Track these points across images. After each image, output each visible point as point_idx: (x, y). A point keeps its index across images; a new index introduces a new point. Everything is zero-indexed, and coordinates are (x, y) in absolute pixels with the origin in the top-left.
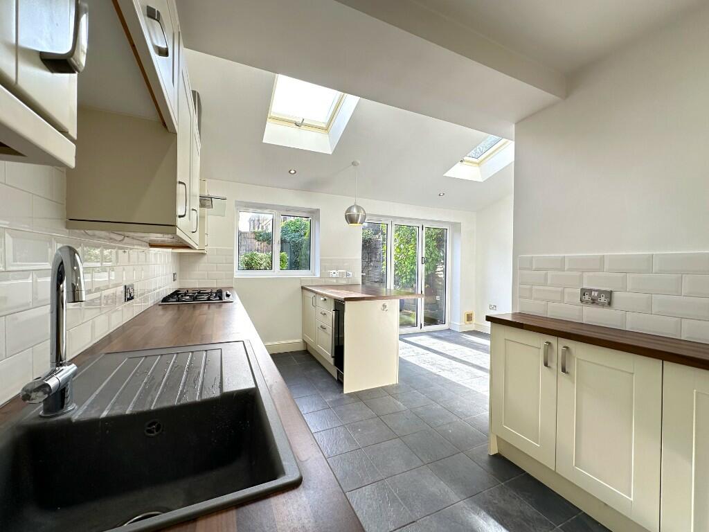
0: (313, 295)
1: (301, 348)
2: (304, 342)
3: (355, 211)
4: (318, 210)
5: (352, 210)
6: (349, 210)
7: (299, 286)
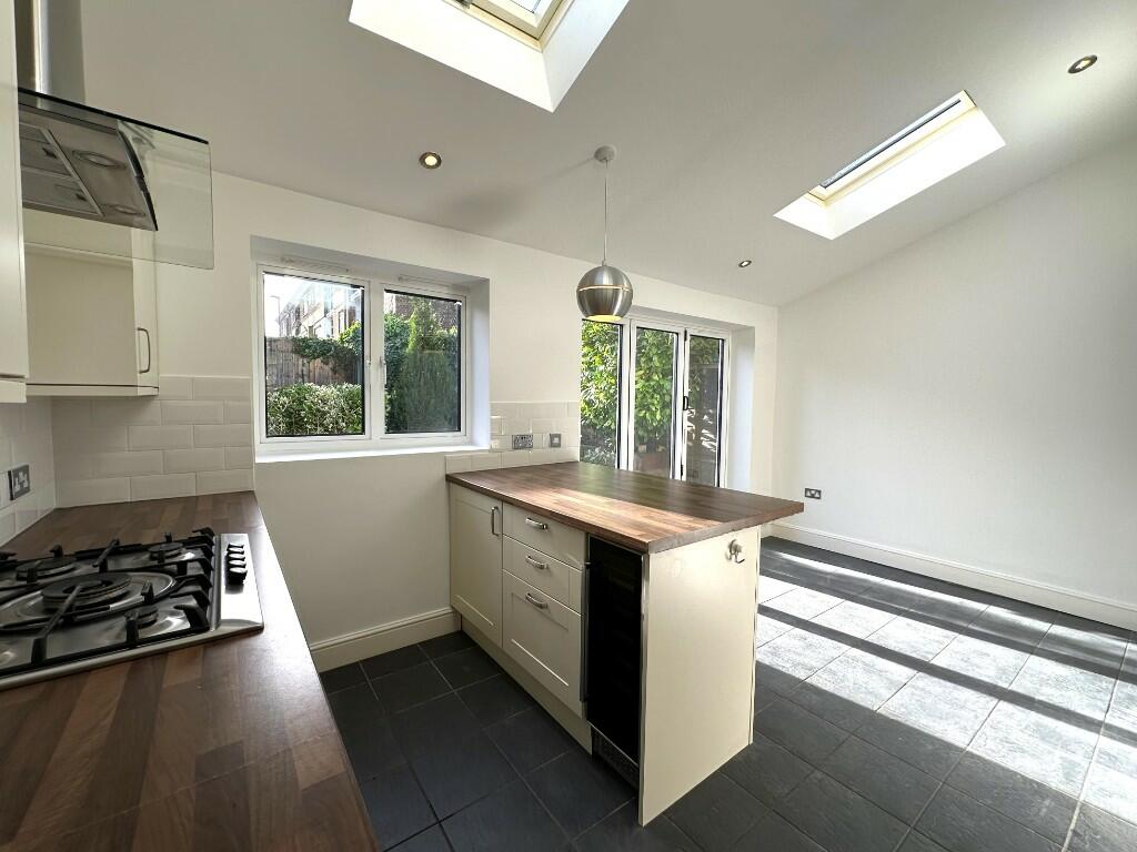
0: (490, 504)
1: (447, 628)
2: (455, 612)
3: (606, 281)
4: (484, 283)
5: (598, 279)
6: (590, 277)
7: (442, 475)
